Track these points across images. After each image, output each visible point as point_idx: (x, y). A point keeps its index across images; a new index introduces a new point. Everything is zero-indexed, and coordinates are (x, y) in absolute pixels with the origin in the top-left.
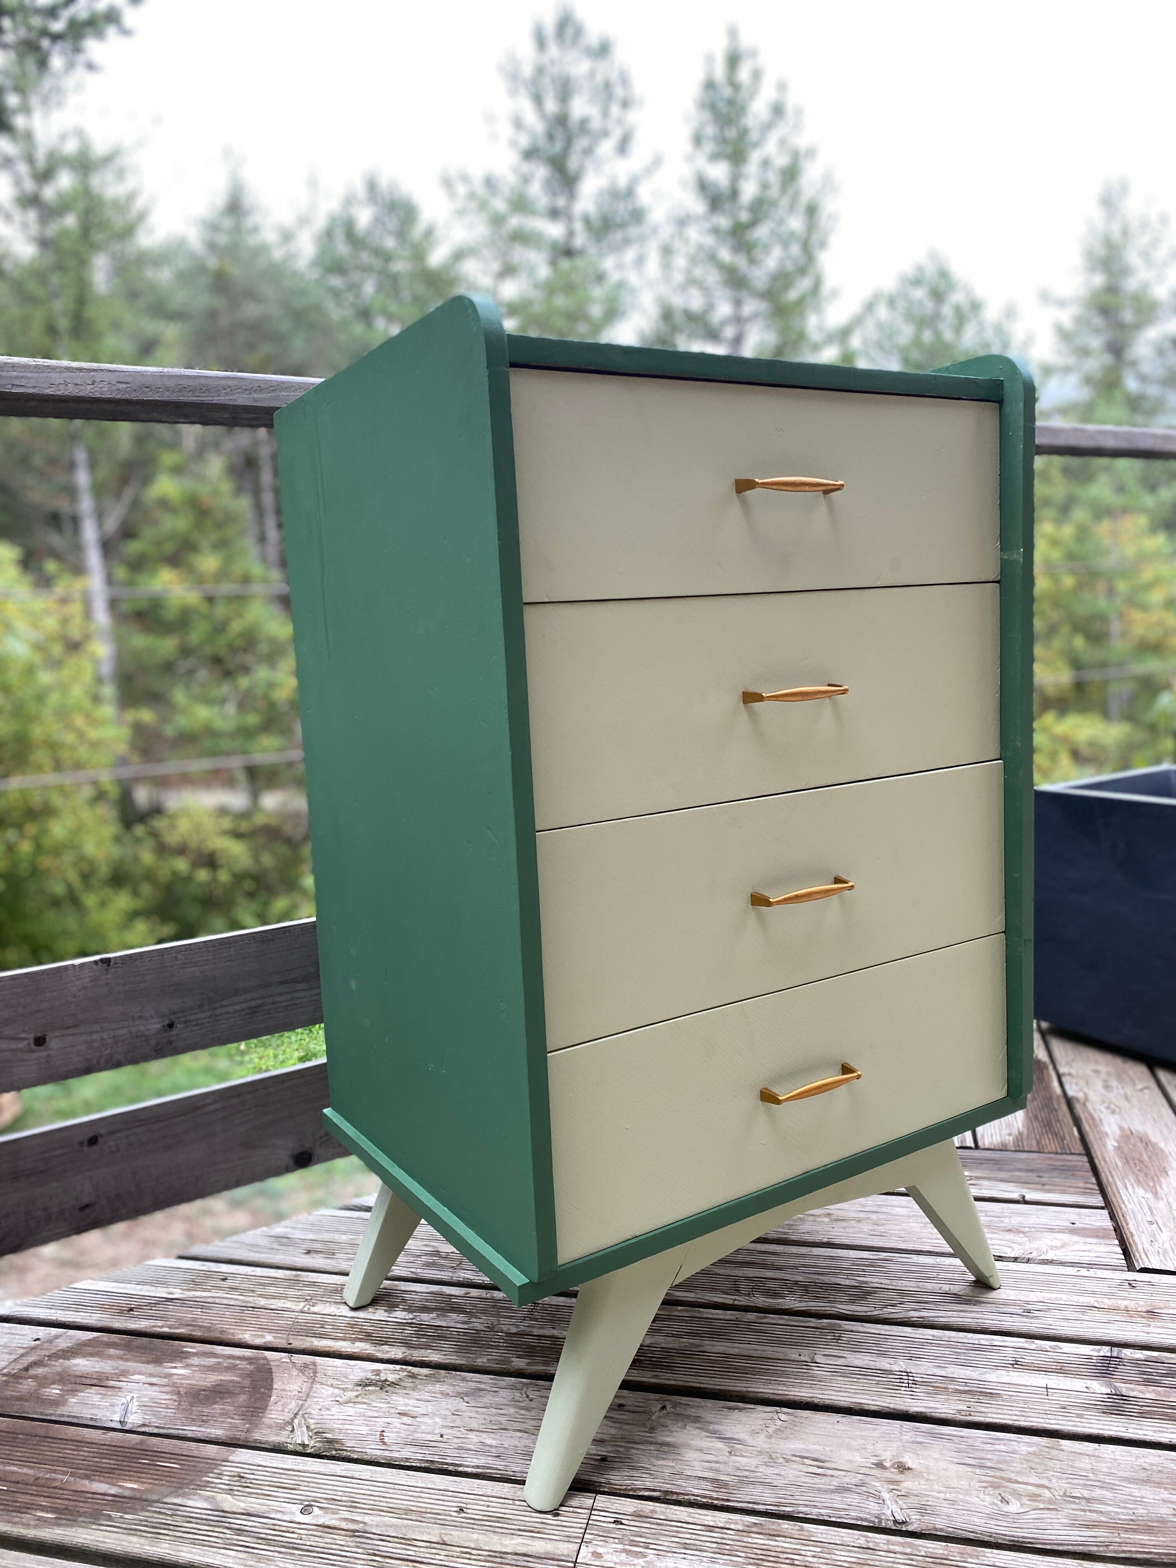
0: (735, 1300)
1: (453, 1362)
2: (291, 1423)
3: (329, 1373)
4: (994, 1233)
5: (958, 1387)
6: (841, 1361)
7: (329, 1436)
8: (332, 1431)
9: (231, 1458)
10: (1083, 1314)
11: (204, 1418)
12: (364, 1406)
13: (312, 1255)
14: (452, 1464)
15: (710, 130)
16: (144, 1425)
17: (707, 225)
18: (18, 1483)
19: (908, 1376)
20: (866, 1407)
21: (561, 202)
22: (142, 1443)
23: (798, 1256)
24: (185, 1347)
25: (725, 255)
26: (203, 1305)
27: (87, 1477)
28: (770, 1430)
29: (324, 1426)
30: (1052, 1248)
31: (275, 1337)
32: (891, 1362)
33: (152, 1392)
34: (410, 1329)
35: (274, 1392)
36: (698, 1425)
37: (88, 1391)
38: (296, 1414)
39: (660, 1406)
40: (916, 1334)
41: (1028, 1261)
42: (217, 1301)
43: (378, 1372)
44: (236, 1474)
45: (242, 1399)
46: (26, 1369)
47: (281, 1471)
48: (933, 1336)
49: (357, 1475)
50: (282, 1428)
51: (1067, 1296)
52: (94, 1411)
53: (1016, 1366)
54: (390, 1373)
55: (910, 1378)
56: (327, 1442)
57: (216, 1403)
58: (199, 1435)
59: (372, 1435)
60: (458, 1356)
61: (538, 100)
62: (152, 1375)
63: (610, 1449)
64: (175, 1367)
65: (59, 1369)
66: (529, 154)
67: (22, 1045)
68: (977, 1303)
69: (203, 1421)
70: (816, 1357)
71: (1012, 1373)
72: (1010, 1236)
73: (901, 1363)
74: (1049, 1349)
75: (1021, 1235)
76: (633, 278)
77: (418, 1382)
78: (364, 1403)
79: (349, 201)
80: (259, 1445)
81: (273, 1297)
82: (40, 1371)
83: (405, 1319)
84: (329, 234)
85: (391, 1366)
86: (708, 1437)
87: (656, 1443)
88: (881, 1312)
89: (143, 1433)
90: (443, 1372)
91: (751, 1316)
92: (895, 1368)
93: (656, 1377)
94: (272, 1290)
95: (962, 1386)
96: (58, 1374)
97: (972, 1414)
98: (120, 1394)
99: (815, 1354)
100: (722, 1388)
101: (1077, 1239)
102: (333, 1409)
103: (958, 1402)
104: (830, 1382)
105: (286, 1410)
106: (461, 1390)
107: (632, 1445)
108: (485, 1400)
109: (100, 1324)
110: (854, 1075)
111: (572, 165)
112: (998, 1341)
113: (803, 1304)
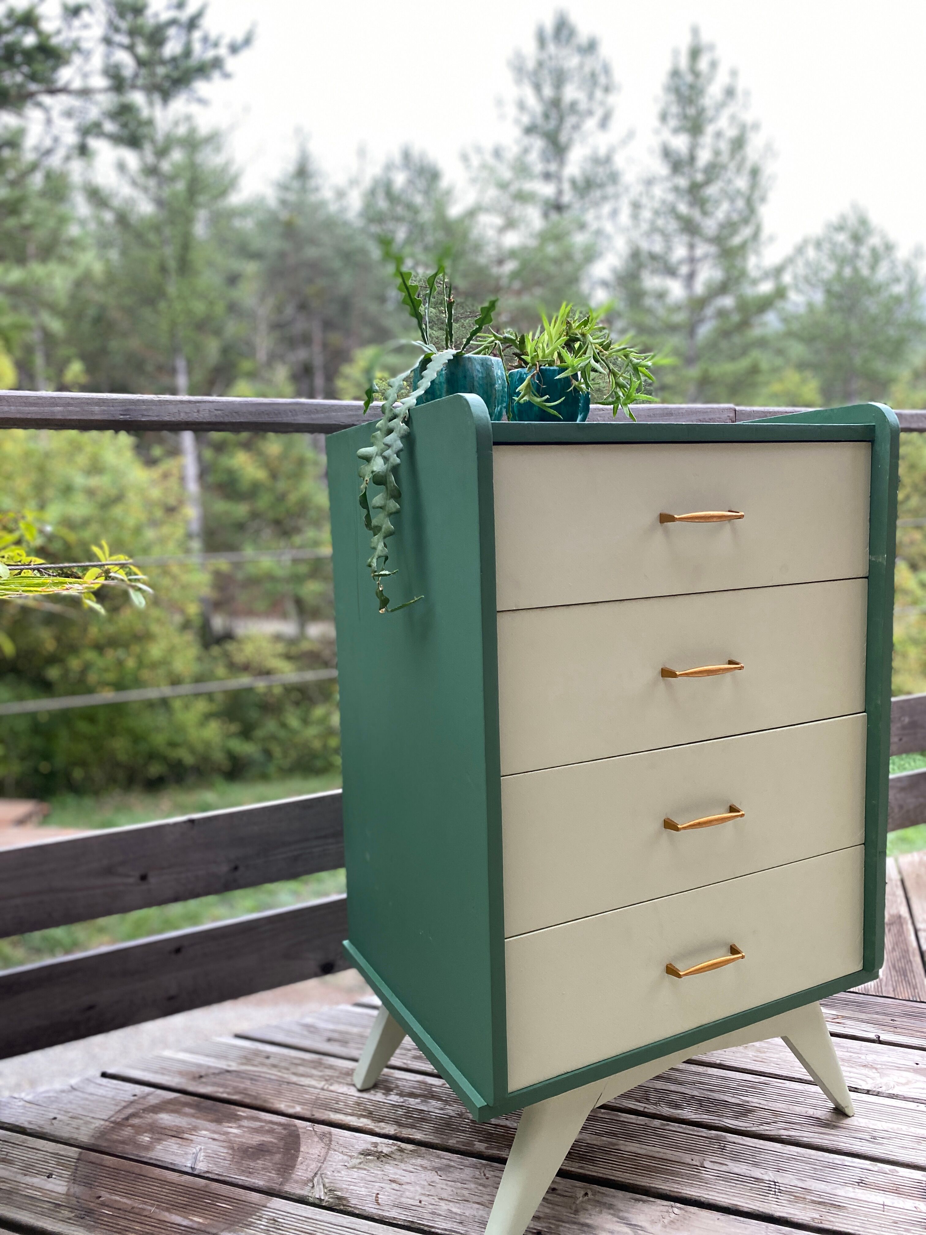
0: (645, 1107)
1: (432, 1141)
2: (312, 1181)
3: (340, 1143)
4: (853, 1067)
6: (724, 1168)
7: (339, 1193)
8: (341, 1190)
9: (268, 1205)
11: (251, 1170)
12: (365, 1172)
13: (332, 1043)
14: (427, 1226)
15: (674, 109)
16: (208, 1172)
17: (669, 185)
18: (120, 1209)
19: (775, 1185)
20: (741, 1209)
21: (553, 167)
22: (207, 1186)
24: (239, 1111)
25: (683, 208)
26: (253, 1079)
27: (167, 1210)
28: (666, 1221)
29: (335, 1185)
30: (899, 1084)
31: (303, 1109)
32: (763, 1172)
33: (214, 1146)
34: (401, 1110)
35: (301, 1153)
36: (612, 1211)
37: (169, 1140)
38: (316, 1174)
39: (583, 1193)
40: (784, 1150)
41: (878, 1094)
42: (263, 1075)
43: (376, 1145)
44: (272, 1218)
45: (278, 1157)
46: (127, 1119)
47: (304, 1219)
48: (798, 1153)
49: (357, 1227)
50: (306, 1184)
51: (906, 1127)
52: (173, 1157)
53: (861, 1184)
54: (385, 1146)
55: (777, 1187)
56: (337, 1198)
57: (259, 1159)
58: (247, 1184)
59: (370, 1196)
60: (435, 1137)
61: (538, 87)
62: (214, 1132)
63: (544, 1225)
64: (231, 1127)
65: (150, 1121)
66: (530, 130)
67: (131, 880)
68: (834, 1127)
69: (250, 1173)
70: (705, 1162)
71: (857, 1190)
72: (865, 1071)
73: (771, 1174)
74: (889, 1172)
75: (874, 1071)
76: (609, 227)
77: (405, 1155)
78: (365, 1169)
79: (389, 167)
80: (288, 1196)
81: (302, 1075)
82: (135, 1121)
83: (397, 1102)
84: (372, 193)
85: (386, 1141)
86: (618, 1222)
87: (579, 1224)
88: (758, 1129)
89: (207, 1178)
90: (423, 1148)
91: (657, 1123)
92: (766, 1177)
93: (581, 1168)
94: (301, 1070)
95: (817, 1197)
96: (150, 1125)
97: (823, 1222)
98: (192, 1145)
99: (704, 1160)
100: (631, 1182)
101: (919, 1077)
102: (343, 1172)
103: (813, 1211)
104: (714, 1185)
105: (309, 1170)
106: (437, 1165)
107: (561, 1223)
108: (453, 1175)
109: (179, 1087)
110: (740, 955)
111: (563, 138)
112: (848, 1161)
113: (697, 1116)
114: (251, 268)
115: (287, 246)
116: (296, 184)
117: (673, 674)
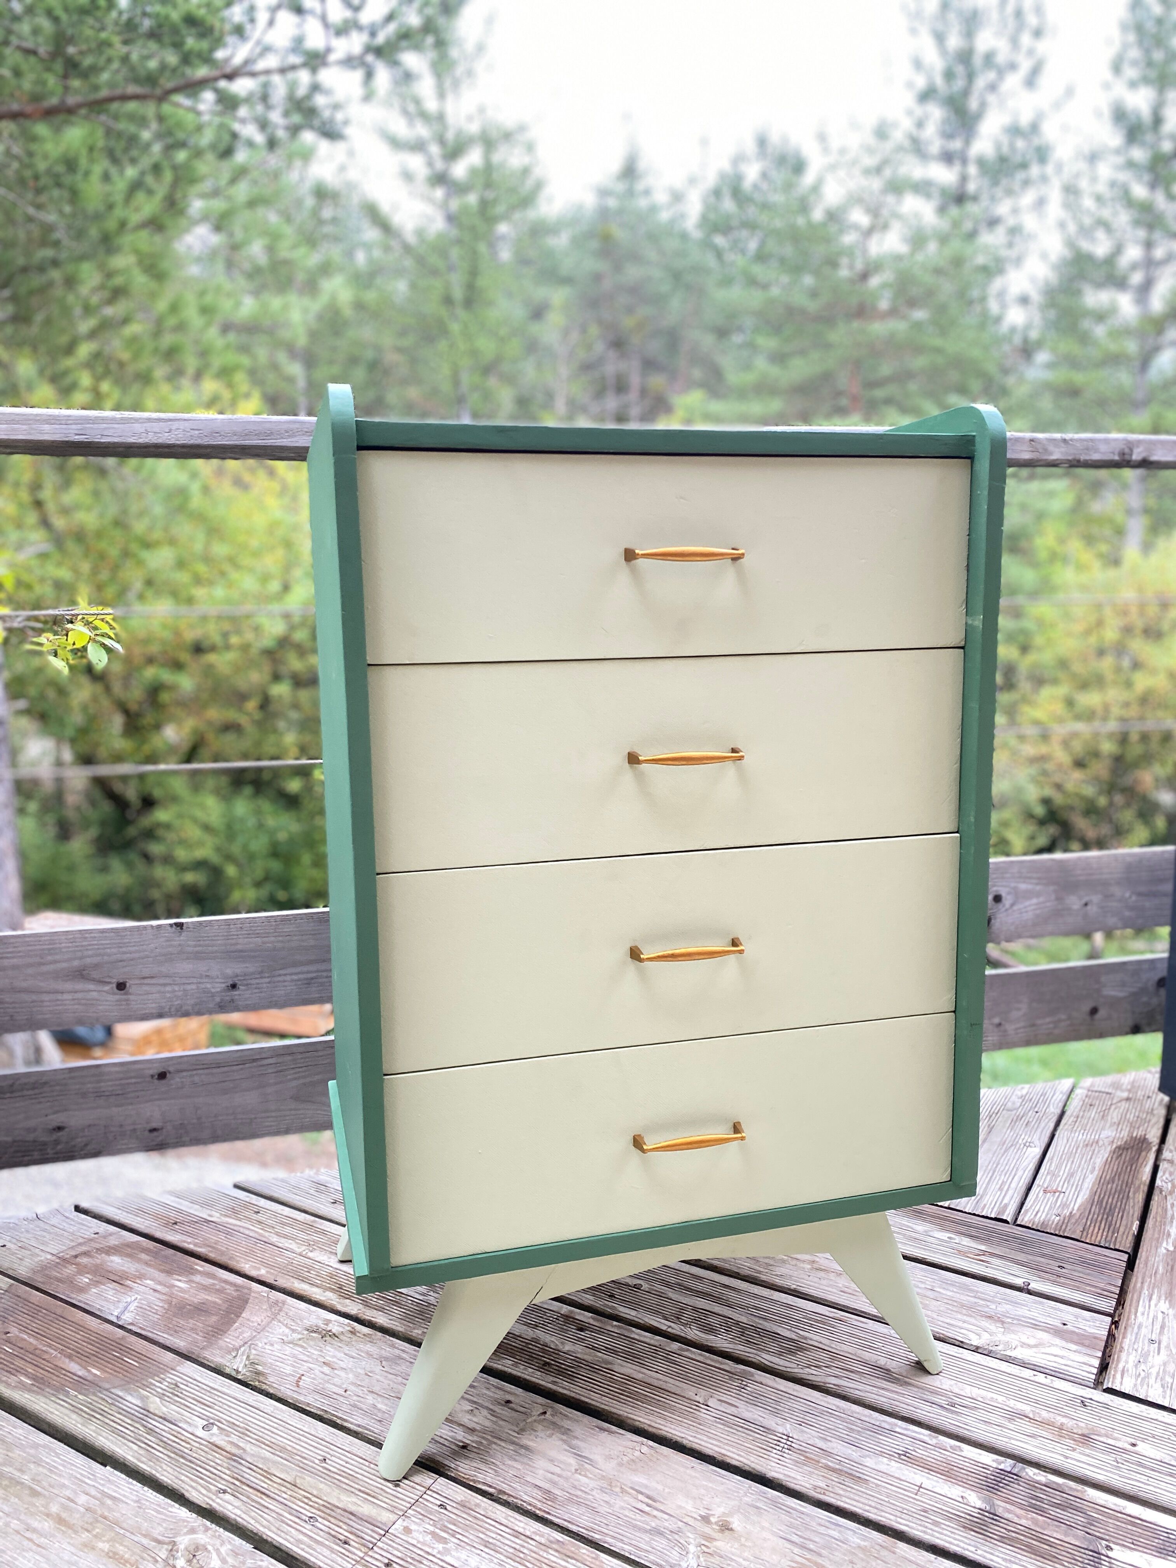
0: (670, 1327)
2: (237, 1350)
3: (291, 1314)
4: (971, 1316)
5: (830, 1464)
6: (733, 1410)
7: (260, 1368)
8: (264, 1364)
9: (178, 1368)
10: (1009, 1422)
11: (178, 1329)
12: (300, 1350)
14: (340, 1418)
15: (1134, 53)
16: (132, 1324)
17: (1120, 160)
18: (22, 1348)
19: (788, 1440)
20: (729, 1460)
21: (956, 145)
22: (123, 1338)
23: (756, 1296)
24: (197, 1264)
25: (1140, 191)
26: (229, 1232)
27: (70, 1357)
28: (625, 1459)
29: (260, 1358)
30: (1024, 1345)
31: (267, 1272)
32: (779, 1423)
33: (152, 1297)
35: (241, 1319)
36: (564, 1437)
37: (109, 1285)
38: (246, 1343)
39: (541, 1411)
40: (822, 1401)
41: (988, 1354)
42: (242, 1230)
43: (327, 1322)
44: (174, 1382)
45: (214, 1319)
46: (76, 1257)
47: (208, 1389)
48: (838, 1407)
49: (262, 1406)
50: (229, 1352)
51: (1004, 1399)
52: (104, 1303)
53: (902, 1457)
54: (337, 1324)
55: (789, 1443)
56: (256, 1373)
57: (192, 1318)
58: (168, 1343)
59: (293, 1375)
61: (940, 38)
62: (160, 1283)
63: (476, 1438)
64: (180, 1281)
65: (98, 1261)
66: (926, 95)
67: (106, 988)
68: (903, 1384)
69: (175, 1331)
70: (711, 1399)
71: (893, 1463)
72: (985, 1323)
73: (788, 1426)
74: (949, 1449)
75: (999, 1325)
76: (1029, 222)
77: (354, 1338)
78: (302, 1347)
79: (739, 159)
80: (206, 1362)
81: (285, 1237)
82: (84, 1260)
84: (717, 193)
85: (342, 1319)
86: (566, 1450)
87: (517, 1444)
88: (801, 1371)
89: (129, 1331)
90: (380, 1334)
91: (675, 1346)
92: (780, 1429)
93: (554, 1383)
94: (288, 1230)
95: (834, 1463)
96: (96, 1266)
97: (827, 1493)
98: (130, 1293)
99: (711, 1397)
100: (606, 1408)
101: (1058, 1341)
102: (276, 1346)
103: (821, 1478)
104: (709, 1428)
105: (241, 1337)
106: (384, 1353)
107: (495, 1440)
108: (399, 1368)
109: (147, 1231)
110: (744, 1135)
111: (973, 104)
112: (900, 1427)
113: (731, 1346)
114: (558, 296)
115: (602, 266)
116: (620, 187)
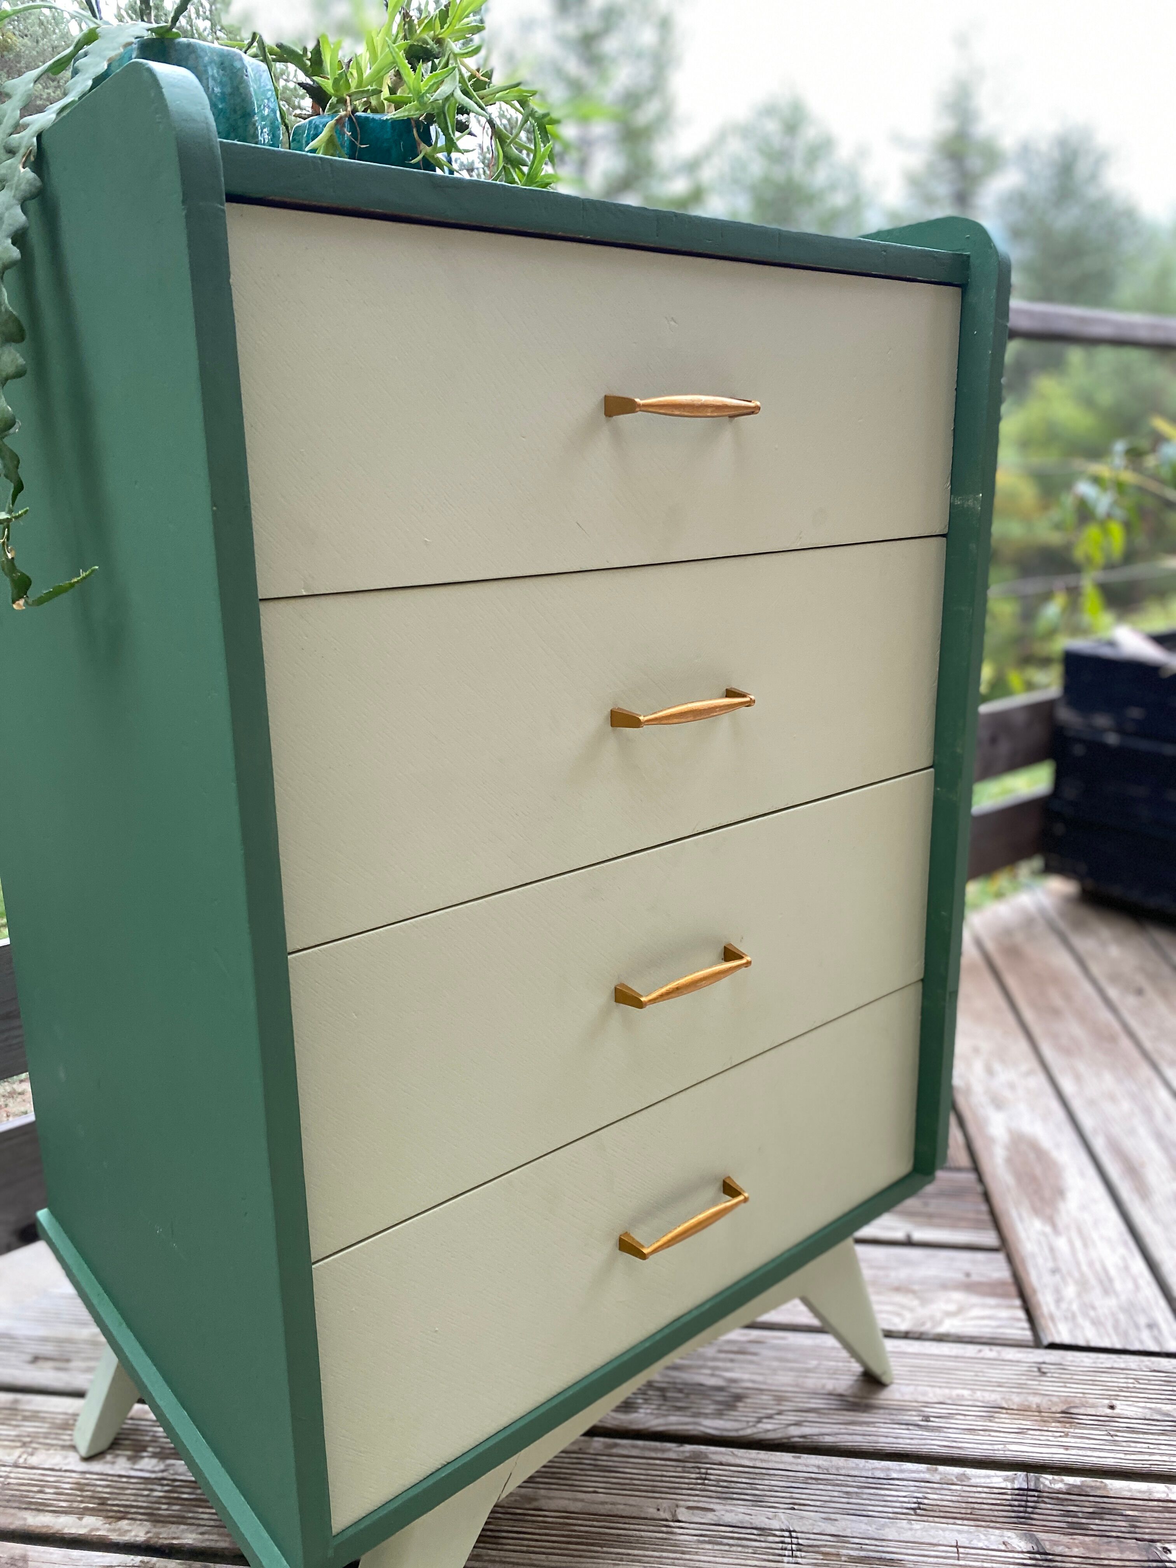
1: (212, 1544)
5: (852, 1553)
6: (710, 1517)
10: (991, 1421)
13: (41, 1364)
19: (791, 1537)
30: (949, 1314)
32: (770, 1515)
34: (159, 1488)
40: (797, 1464)
41: (920, 1337)
48: (819, 1467)
51: (969, 1392)
53: (918, 1511)
55: (795, 1541)
60: (219, 1534)
68: (866, 1408)
70: (679, 1510)
71: (914, 1525)
72: (899, 1298)
73: (782, 1516)
74: (955, 1481)
75: (911, 1296)
83: (153, 1472)
85: (127, 1558)
88: (755, 1430)
92: (775, 1524)
95: (857, 1549)
99: (677, 1506)
101: (974, 1299)
104: (696, 1554)
110: (741, 1198)
112: (895, 1471)
113: (661, 1421)
117: (632, 721)
